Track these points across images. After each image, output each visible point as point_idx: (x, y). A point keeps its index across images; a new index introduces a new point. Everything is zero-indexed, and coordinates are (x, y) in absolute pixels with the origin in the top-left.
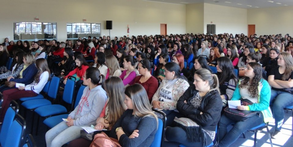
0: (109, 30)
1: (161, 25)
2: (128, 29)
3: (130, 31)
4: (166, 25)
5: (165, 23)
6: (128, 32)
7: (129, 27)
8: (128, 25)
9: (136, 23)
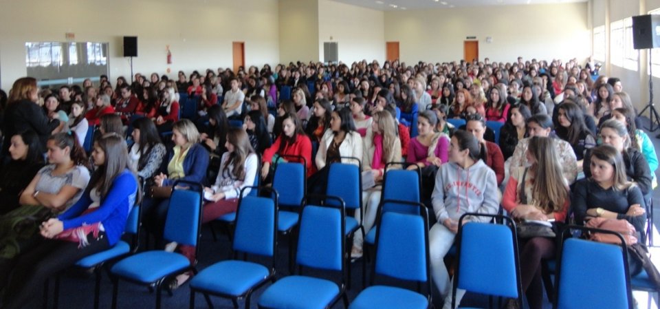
0: (129, 58)
1: (235, 44)
2: (169, 57)
3: (173, 59)
4: (242, 45)
5: (241, 40)
6: (169, 62)
7: (171, 51)
8: (168, 47)
9: (184, 40)
